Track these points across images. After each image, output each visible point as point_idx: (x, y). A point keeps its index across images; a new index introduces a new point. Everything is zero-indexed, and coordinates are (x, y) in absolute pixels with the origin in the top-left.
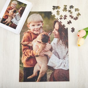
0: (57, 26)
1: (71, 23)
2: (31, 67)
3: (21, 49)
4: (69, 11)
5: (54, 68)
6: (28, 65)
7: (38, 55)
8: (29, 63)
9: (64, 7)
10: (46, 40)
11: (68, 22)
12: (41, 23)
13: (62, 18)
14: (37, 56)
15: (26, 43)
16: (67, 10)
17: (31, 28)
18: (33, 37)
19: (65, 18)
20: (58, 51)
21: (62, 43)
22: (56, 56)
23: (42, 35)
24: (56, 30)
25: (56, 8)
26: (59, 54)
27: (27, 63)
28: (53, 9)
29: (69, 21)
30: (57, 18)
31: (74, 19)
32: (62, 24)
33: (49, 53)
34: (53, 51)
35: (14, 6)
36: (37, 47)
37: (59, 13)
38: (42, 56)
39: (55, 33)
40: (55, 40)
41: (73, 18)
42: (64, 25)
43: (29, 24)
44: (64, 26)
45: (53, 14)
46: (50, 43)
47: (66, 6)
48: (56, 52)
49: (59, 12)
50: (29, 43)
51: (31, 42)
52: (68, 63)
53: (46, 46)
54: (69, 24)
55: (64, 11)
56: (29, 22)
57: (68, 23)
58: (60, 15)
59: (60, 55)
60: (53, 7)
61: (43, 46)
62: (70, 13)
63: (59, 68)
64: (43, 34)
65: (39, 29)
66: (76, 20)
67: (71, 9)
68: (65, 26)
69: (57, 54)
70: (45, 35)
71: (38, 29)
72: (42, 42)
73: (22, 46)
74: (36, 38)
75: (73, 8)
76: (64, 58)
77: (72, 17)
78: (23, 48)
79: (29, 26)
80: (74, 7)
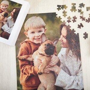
0: (64, 31)
1: (83, 26)
2: (33, 89)
3: (18, 66)
4: (80, 11)
5: (64, 88)
6: (29, 87)
7: (41, 72)
8: (30, 84)
9: (72, 6)
10: (51, 51)
11: (78, 25)
12: (43, 29)
13: (70, 20)
14: (41, 74)
15: (24, 57)
16: (76, 10)
17: (30, 36)
18: (33, 49)
19: (74, 21)
20: (68, 65)
21: (73, 54)
22: (65, 72)
23: (45, 45)
24: (64, 36)
25: (61, 8)
26: (69, 69)
27: (28, 83)
28: (57, 9)
29: (80, 25)
30: (64, 21)
31: (86, 21)
32: (71, 28)
33: (56, 69)
34: (61, 66)
35: (4, 7)
36: (40, 61)
37: (66, 14)
38: (46, 73)
39: (63, 41)
40: (63, 51)
41: (85, 19)
42: (73, 29)
43: (27, 31)
44: (73, 31)
45: (58, 16)
46: (56, 55)
47: (75, 4)
48: (66, 67)
49: (66, 12)
50: (28, 57)
51: (30, 55)
52: (82, 80)
53: (52, 59)
54: (80, 28)
55: (72, 11)
56: (27, 29)
57: (78, 27)
58: (68, 16)
59: (71, 71)
60: (58, 6)
61: (47, 59)
62: (80, 13)
63: (71, 88)
64: (46, 43)
65: (41, 37)
66: (88, 22)
67: (81, 8)
68: (75, 31)
69: (66, 69)
70: (49, 44)
71: (39, 37)
72: (46, 55)
73: (19, 61)
74: (37, 49)
75: (83, 7)
76: (76, 74)
77: (83, 19)
78: (20, 64)
79: (27, 34)
80: (84, 5)
